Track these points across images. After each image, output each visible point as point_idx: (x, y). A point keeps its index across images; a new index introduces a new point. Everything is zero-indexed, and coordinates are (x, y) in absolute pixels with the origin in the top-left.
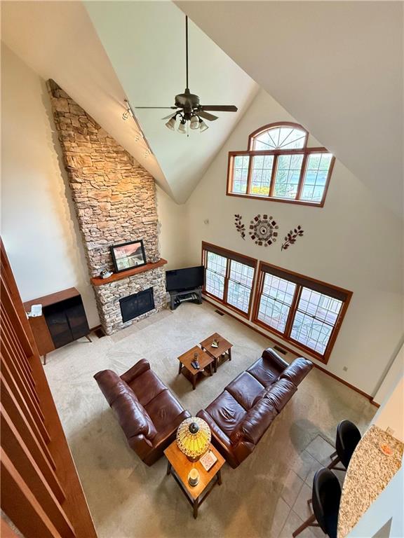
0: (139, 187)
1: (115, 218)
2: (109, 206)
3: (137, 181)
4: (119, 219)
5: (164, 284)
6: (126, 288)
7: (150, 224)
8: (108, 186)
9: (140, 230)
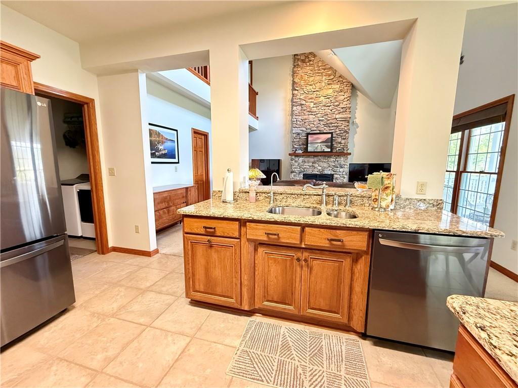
0: (337, 91)
1: (315, 113)
2: (312, 105)
3: (337, 87)
4: (317, 114)
5: (346, 176)
6: (310, 167)
7: (343, 121)
8: (314, 92)
9: (333, 125)
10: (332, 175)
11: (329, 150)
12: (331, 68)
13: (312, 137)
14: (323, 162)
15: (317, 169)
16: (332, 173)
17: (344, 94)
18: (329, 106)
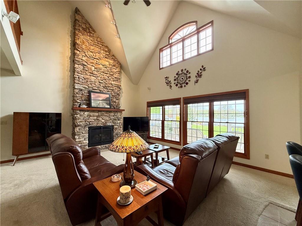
0: (112, 65)
1: (96, 76)
2: (93, 68)
3: (111, 62)
4: (98, 77)
5: (122, 126)
6: (95, 120)
7: (116, 87)
8: (95, 58)
9: (110, 88)
10: (113, 126)
11: (109, 107)
12: (107, 47)
13: (94, 95)
14: (105, 116)
15: (102, 122)
16: (113, 124)
17: (116, 69)
18: (107, 74)
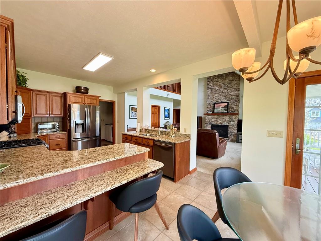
1: (219, 92)
2: (217, 88)
6: (215, 121)
8: (218, 81)
9: (229, 98)
11: (226, 112)
13: (217, 105)
14: (222, 118)
15: (219, 122)
16: (228, 125)
18: (227, 88)
